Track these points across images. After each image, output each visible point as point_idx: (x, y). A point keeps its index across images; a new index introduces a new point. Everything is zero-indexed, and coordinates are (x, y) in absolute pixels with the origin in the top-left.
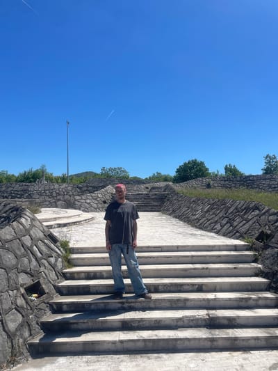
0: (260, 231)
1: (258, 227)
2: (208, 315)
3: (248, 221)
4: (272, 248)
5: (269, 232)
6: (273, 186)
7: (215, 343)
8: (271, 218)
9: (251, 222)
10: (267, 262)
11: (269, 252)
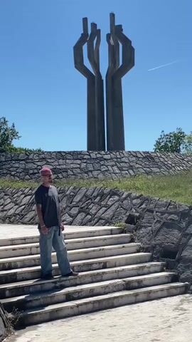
0: (128, 214)
1: (123, 211)
2: (124, 281)
3: (109, 207)
4: (145, 227)
5: (137, 214)
6: (31, 172)
7: (138, 297)
8: (134, 201)
9: (113, 208)
10: (144, 239)
11: (142, 231)
